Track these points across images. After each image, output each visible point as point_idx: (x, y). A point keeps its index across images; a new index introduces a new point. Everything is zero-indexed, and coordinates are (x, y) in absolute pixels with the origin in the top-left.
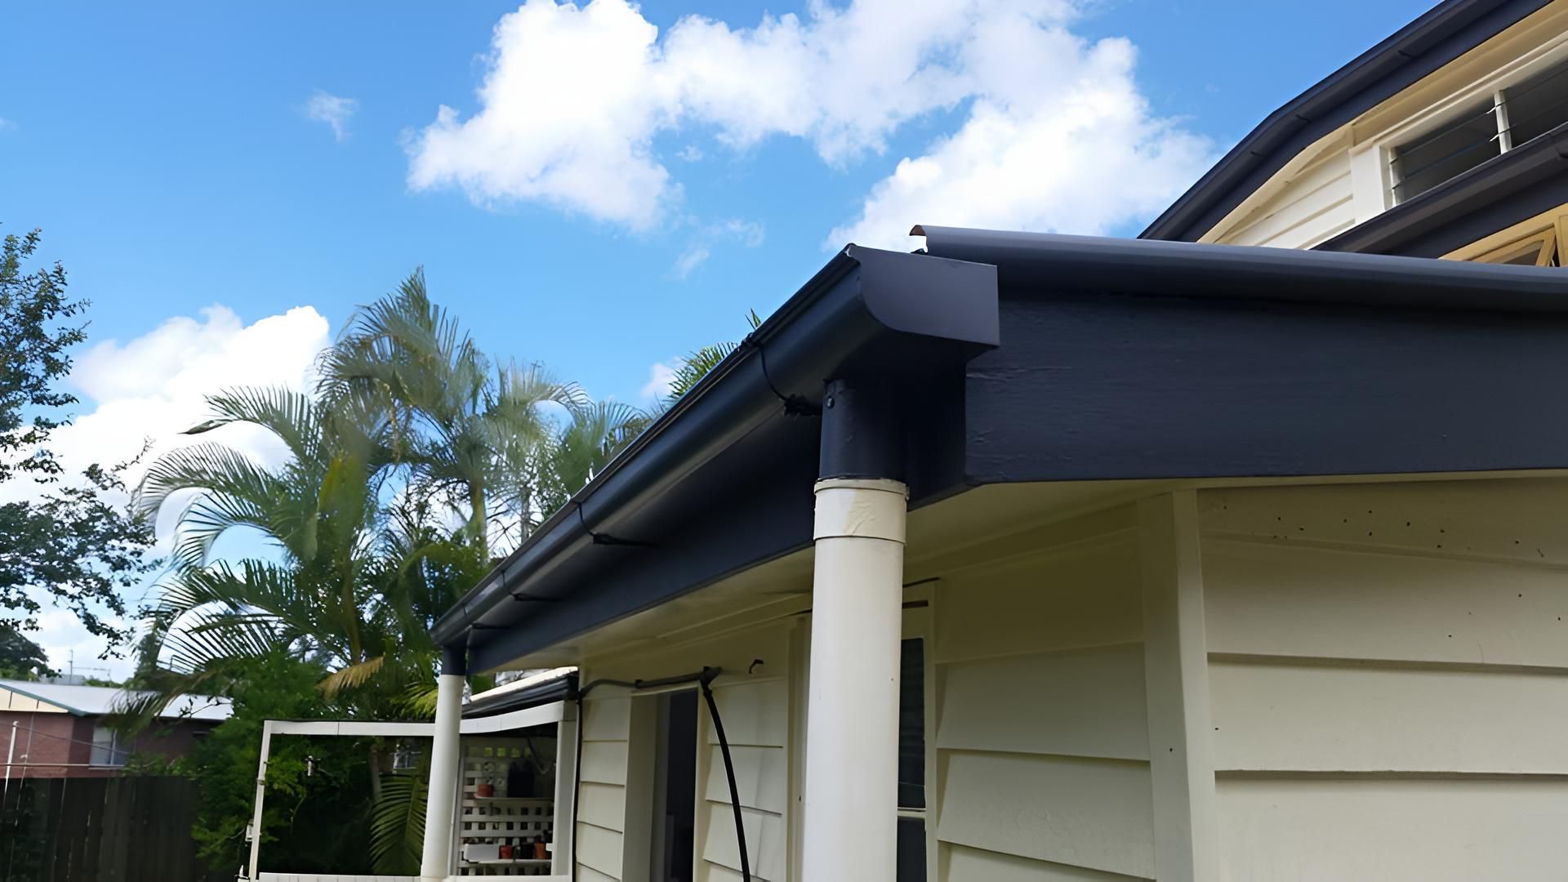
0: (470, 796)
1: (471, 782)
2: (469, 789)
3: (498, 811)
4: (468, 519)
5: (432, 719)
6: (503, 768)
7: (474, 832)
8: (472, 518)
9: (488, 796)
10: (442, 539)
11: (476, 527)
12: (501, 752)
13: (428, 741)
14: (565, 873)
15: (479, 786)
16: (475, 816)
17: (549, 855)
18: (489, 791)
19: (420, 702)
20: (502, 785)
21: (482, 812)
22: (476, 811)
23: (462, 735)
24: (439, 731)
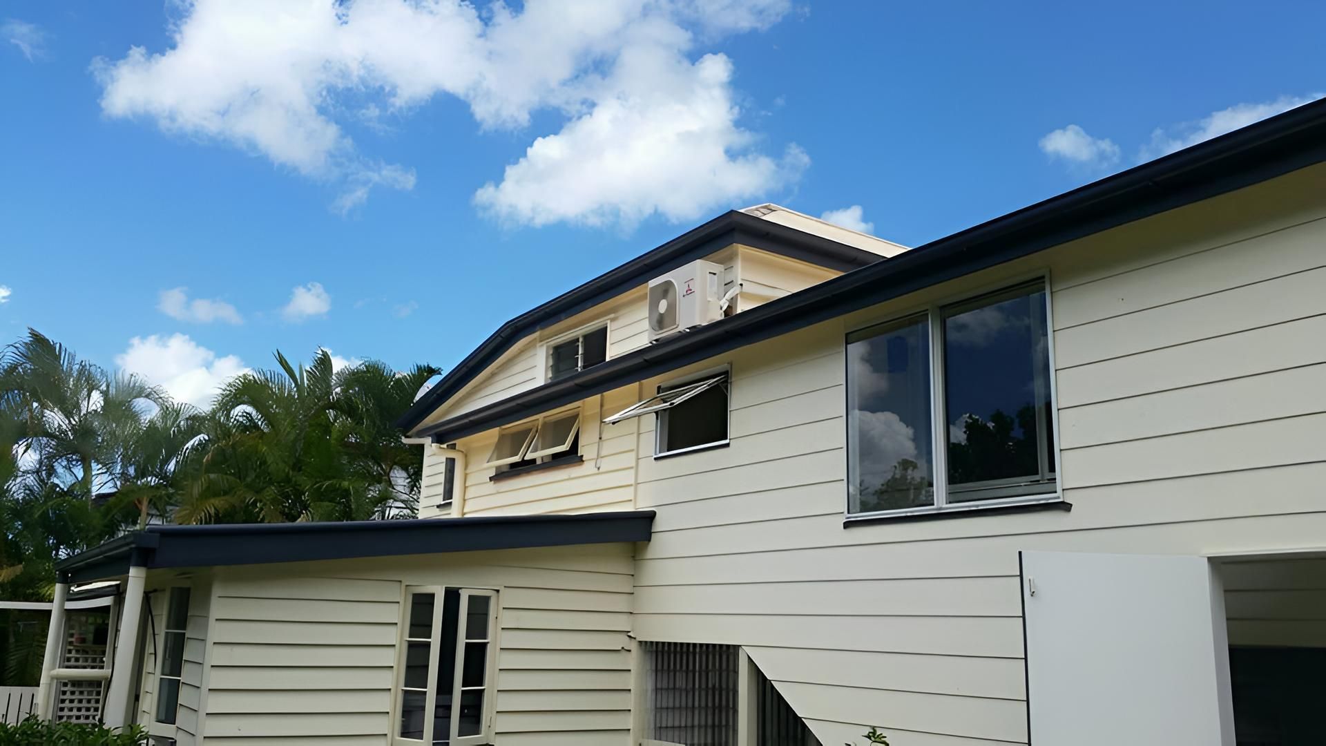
0: (71, 643)
1: (72, 635)
2: (70, 640)
3: (87, 653)
4: (80, 479)
5: (51, 601)
6: (92, 628)
7: (72, 663)
8: (82, 479)
9: (81, 643)
10: (62, 489)
11: (86, 481)
12: (91, 620)
13: (49, 612)
14: (109, 669)
15: (77, 639)
16: (73, 654)
17: (103, 662)
18: (83, 641)
19: (45, 591)
20: (90, 637)
21: (77, 651)
22: (74, 652)
23: (66, 610)
24: (54, 607)
